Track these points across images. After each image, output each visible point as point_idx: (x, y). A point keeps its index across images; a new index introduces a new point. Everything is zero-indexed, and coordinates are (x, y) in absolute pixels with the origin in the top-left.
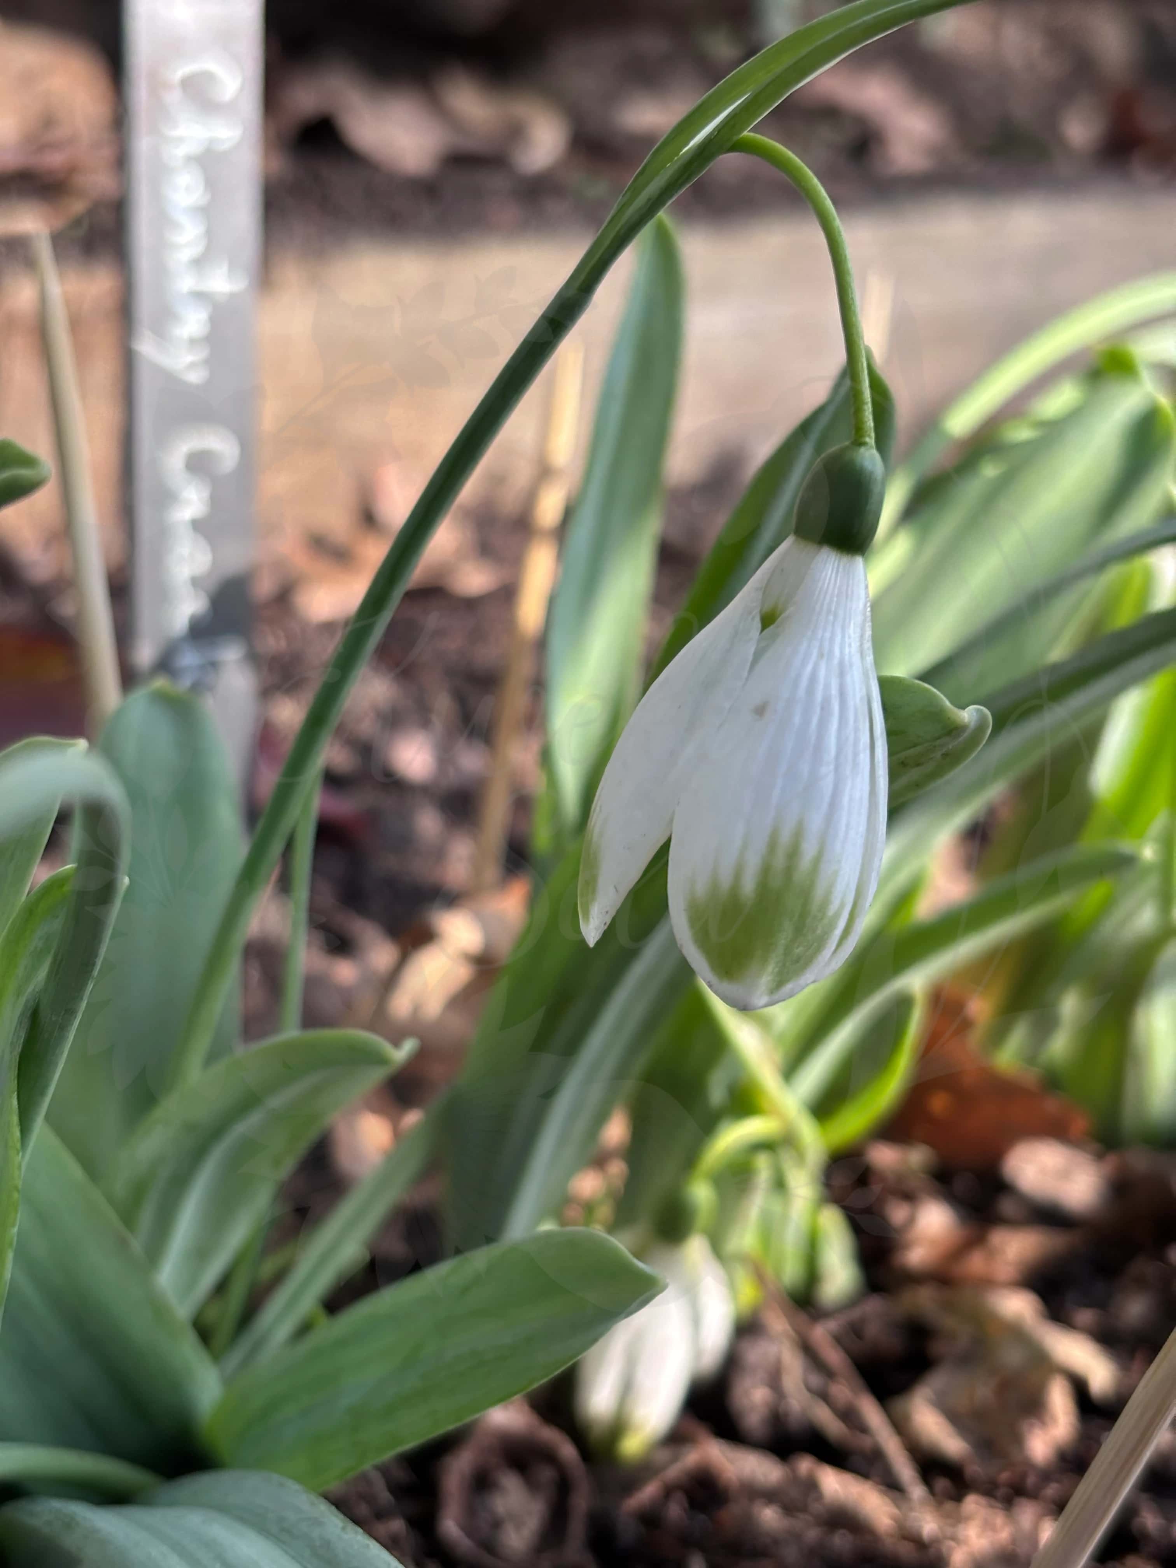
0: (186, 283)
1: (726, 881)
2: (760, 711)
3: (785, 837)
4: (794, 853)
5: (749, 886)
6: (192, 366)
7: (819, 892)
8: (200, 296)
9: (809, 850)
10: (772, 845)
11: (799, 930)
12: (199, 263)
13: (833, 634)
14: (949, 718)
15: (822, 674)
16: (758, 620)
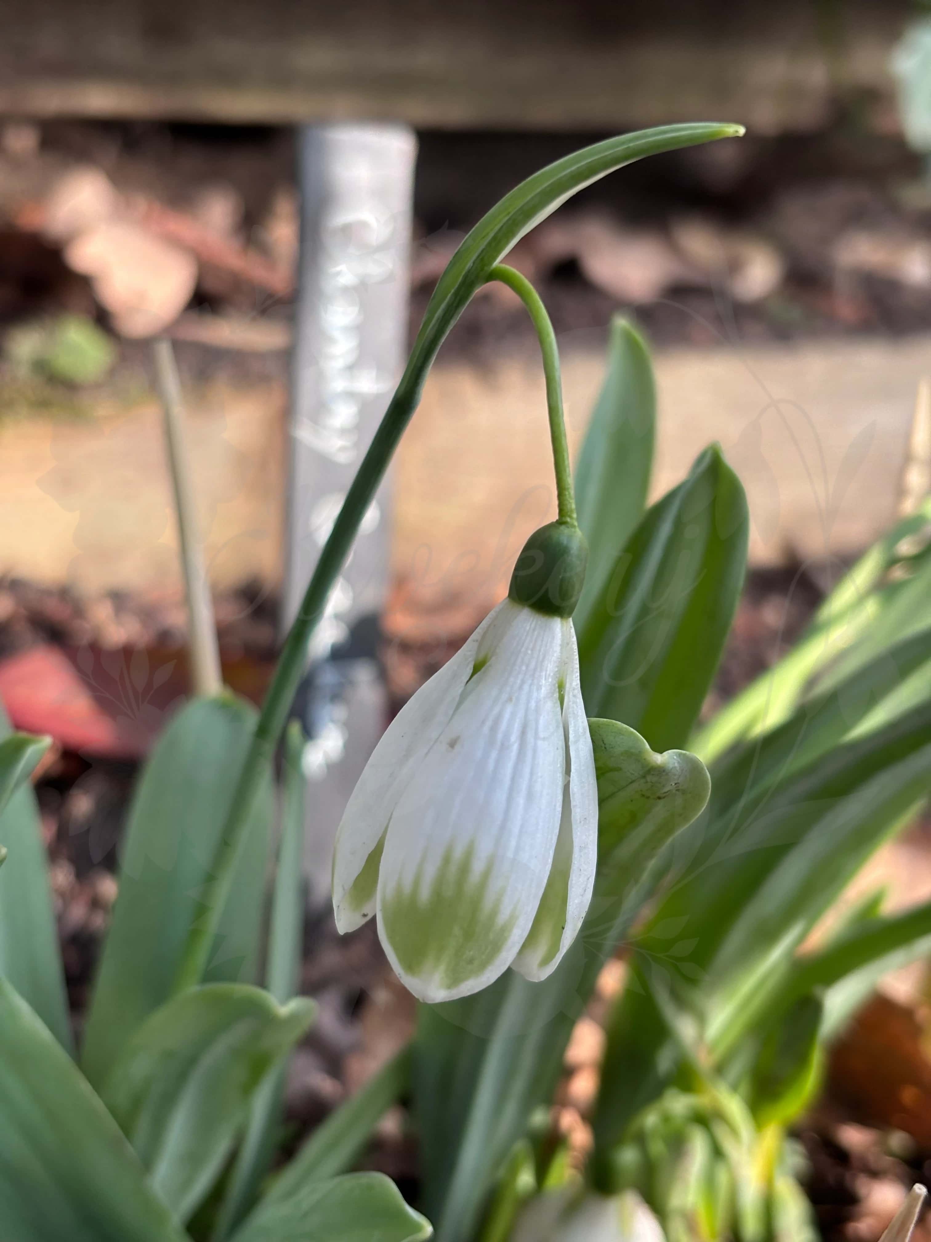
0: (338, 385)
1: (407, 889)
2: (452, 744)
3: (458, 853)
4: (465, 869)
5: (425, 894)
6: (343, 449)
7: (487, 905)
8: (351, 395)
9: (478, 867)
10: (447, 860)
11: (469, 935)
12: (351, 368)
13: (523, 682)
14: (645, 759)
15: (507, 716)
16: (471, 666)
